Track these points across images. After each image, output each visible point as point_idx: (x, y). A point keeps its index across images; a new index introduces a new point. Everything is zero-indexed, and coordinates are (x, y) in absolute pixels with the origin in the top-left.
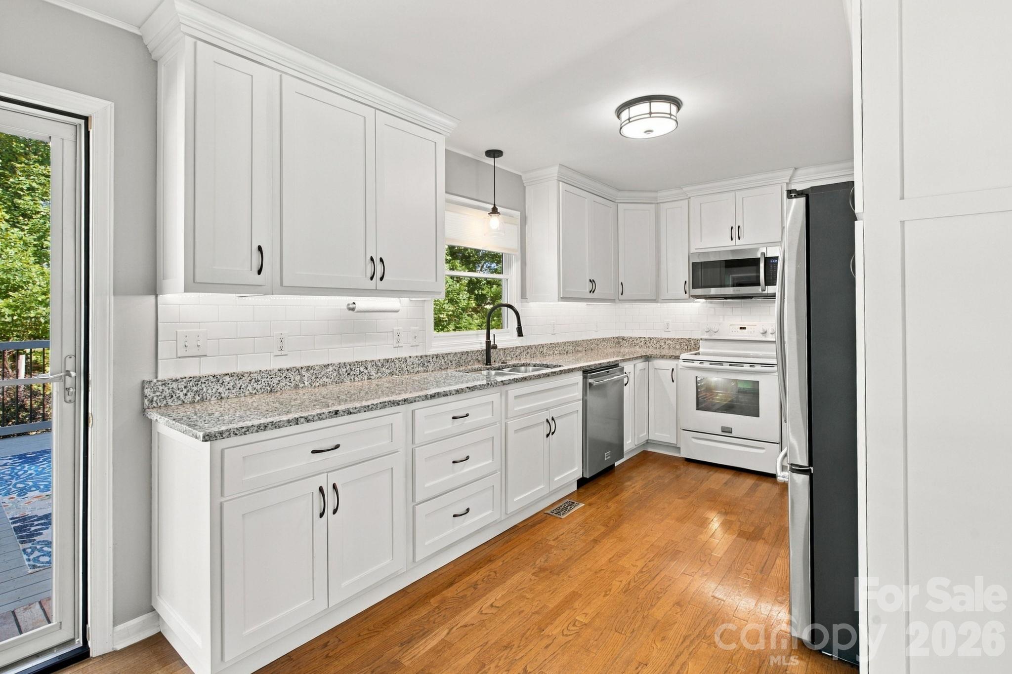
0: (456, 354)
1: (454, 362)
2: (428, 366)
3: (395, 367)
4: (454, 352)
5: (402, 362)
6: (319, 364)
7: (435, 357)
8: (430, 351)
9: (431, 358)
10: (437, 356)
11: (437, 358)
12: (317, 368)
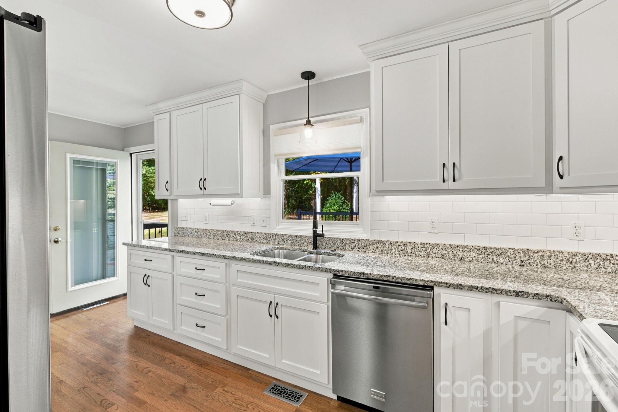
0: (290, 235)
1: (289, 241)
2: (269, 240)
3: (249, 237)
4: (289, 234)
5: (253, 235)
6: (216, 229)
7: (275, 235)
8: (274, 231)
9: (272, 236)
10: (276, 235)
11: (275, 236)
12: (215, 231)
